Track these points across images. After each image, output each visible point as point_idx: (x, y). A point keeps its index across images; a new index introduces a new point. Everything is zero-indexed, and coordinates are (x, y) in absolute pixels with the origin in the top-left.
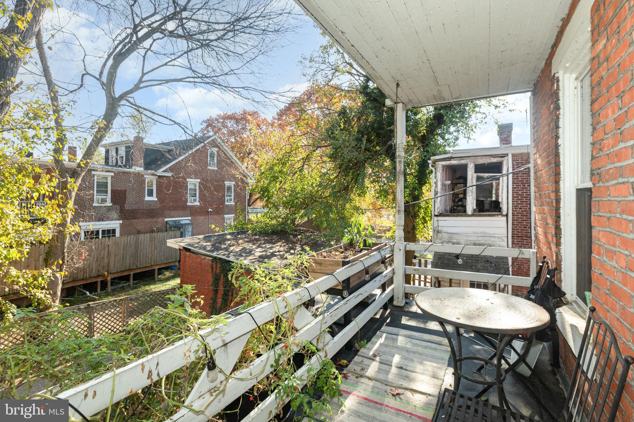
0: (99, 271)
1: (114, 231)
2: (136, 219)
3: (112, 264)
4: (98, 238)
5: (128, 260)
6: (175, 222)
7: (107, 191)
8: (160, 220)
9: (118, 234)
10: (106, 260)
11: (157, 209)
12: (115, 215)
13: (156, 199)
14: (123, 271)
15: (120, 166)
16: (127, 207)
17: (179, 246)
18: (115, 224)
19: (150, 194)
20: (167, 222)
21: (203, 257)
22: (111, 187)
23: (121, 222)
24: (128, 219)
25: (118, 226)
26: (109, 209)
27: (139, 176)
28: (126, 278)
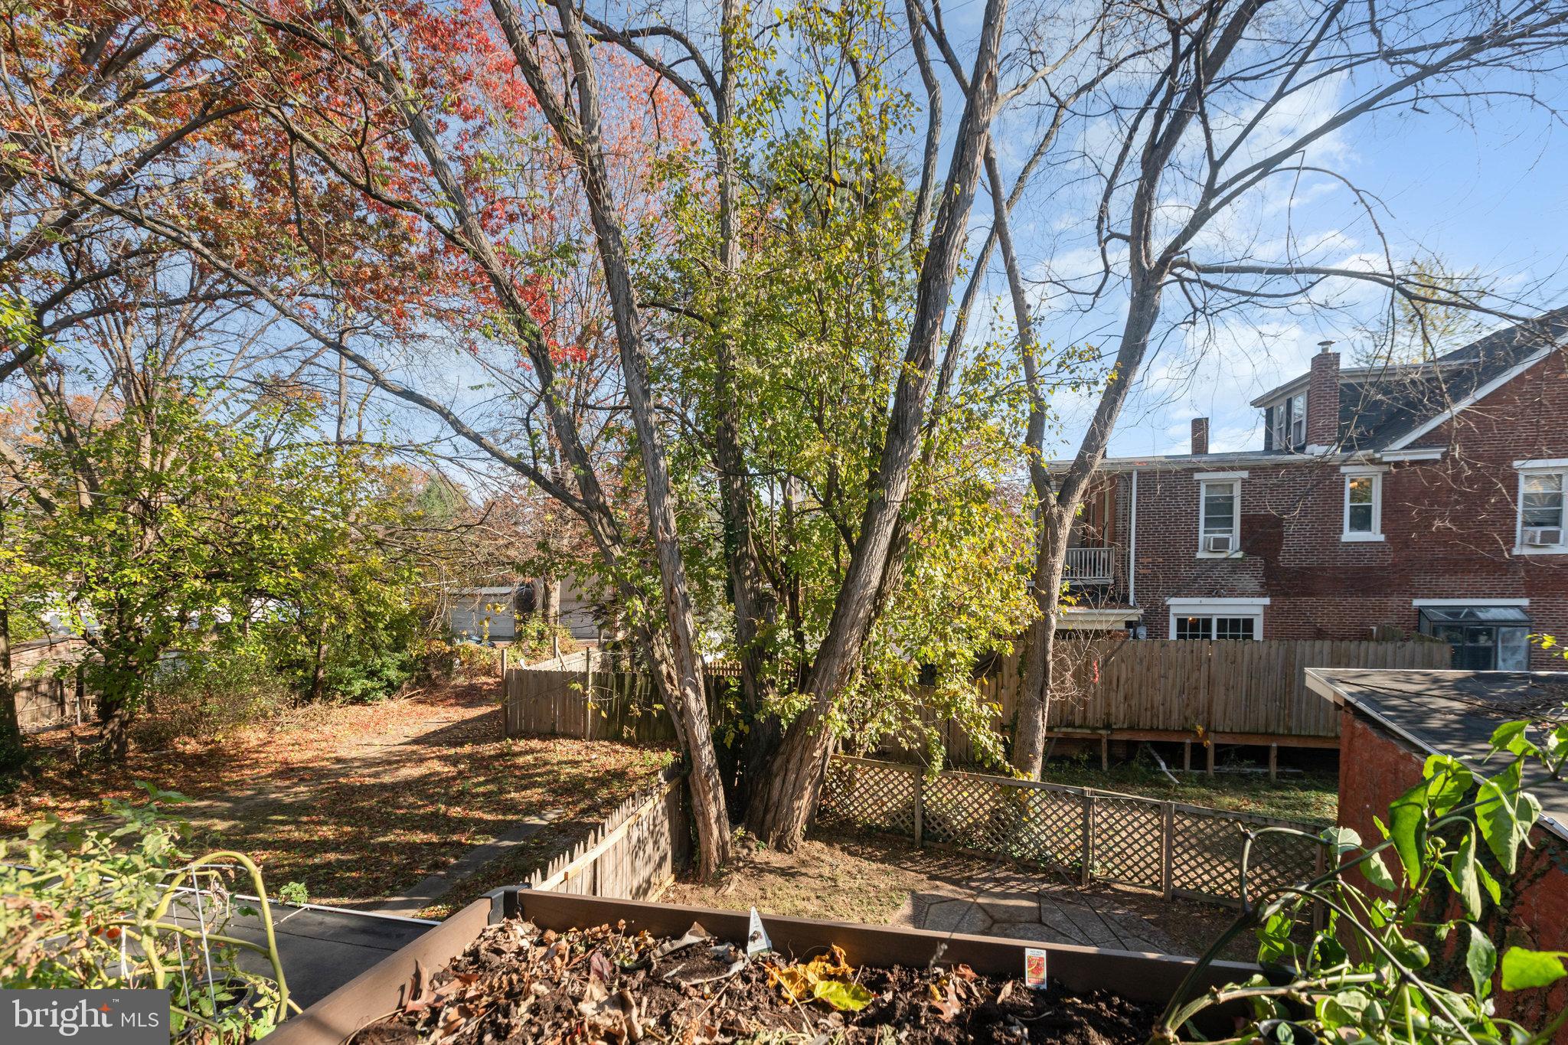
0: (1186, 719)
1: (1248, 624)
2: (1311, 595)
3: (1218, 709)
4: (1209, 637)
5: (1262, 707)
6: (1454, 612)
7: (1231, 519)
8: (1394, 601)
9: (1258, 634)
10: (1202, 695)
11: (1383, 569)
12: (1250, 582)
13: (1381, 538)
14: (1248, 733)
15: (1279, 452)
16: (1285, 559)
17: (1336, 693)
18: (1252, 607)
19: (1362, 520)
20: (1420, 611)
21: (1403, 751)
22: (1243, 506)
23: (1267, 601)
24: (1286, 595)
25: (1260, 611)
26: (1235, 566)
27: (1326, 470)
28: (1259, 755)
